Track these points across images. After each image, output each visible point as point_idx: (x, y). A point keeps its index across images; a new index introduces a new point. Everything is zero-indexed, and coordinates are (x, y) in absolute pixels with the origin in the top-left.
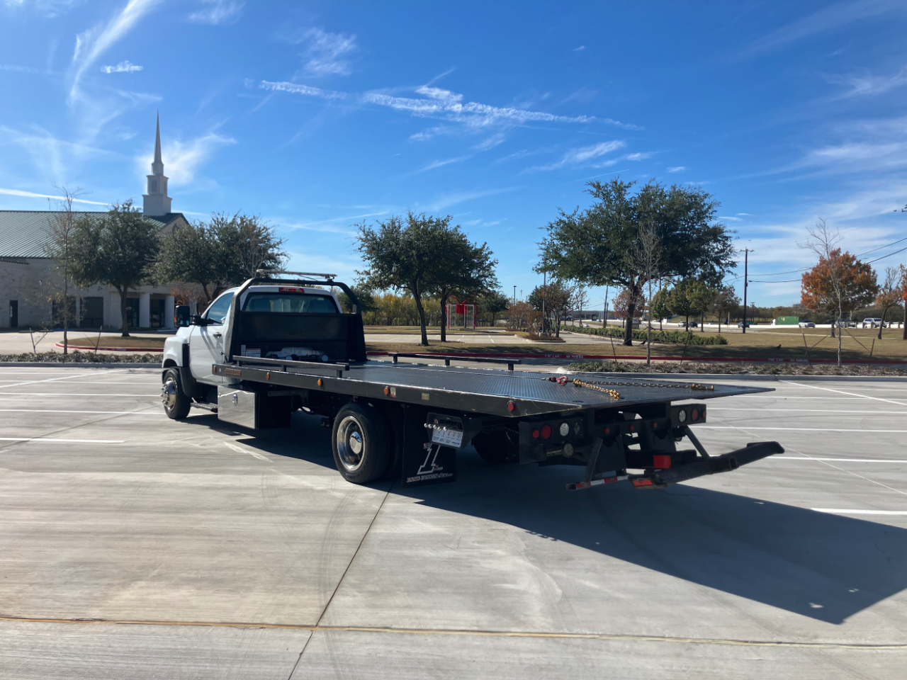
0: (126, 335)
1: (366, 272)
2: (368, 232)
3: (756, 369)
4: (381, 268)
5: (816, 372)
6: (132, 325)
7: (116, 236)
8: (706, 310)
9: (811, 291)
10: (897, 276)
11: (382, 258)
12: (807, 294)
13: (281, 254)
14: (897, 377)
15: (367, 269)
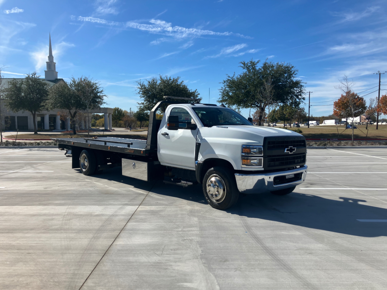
0: (36, 133)
1: (142, 103)
2: (142, 85)
3: (316, 144)
4: (149, 101)
5: (343, 144)
6: (41, 129)
7: (30, 88)
8: (292, 118)
9: (338, 109)
10: (374, 102)
11: (149, 97)
12: (336, 110)
13: (104, 96)
14: (379, 146)
15: (143, 102)
